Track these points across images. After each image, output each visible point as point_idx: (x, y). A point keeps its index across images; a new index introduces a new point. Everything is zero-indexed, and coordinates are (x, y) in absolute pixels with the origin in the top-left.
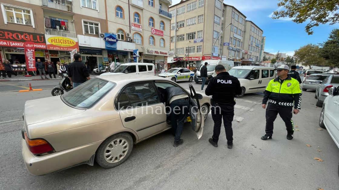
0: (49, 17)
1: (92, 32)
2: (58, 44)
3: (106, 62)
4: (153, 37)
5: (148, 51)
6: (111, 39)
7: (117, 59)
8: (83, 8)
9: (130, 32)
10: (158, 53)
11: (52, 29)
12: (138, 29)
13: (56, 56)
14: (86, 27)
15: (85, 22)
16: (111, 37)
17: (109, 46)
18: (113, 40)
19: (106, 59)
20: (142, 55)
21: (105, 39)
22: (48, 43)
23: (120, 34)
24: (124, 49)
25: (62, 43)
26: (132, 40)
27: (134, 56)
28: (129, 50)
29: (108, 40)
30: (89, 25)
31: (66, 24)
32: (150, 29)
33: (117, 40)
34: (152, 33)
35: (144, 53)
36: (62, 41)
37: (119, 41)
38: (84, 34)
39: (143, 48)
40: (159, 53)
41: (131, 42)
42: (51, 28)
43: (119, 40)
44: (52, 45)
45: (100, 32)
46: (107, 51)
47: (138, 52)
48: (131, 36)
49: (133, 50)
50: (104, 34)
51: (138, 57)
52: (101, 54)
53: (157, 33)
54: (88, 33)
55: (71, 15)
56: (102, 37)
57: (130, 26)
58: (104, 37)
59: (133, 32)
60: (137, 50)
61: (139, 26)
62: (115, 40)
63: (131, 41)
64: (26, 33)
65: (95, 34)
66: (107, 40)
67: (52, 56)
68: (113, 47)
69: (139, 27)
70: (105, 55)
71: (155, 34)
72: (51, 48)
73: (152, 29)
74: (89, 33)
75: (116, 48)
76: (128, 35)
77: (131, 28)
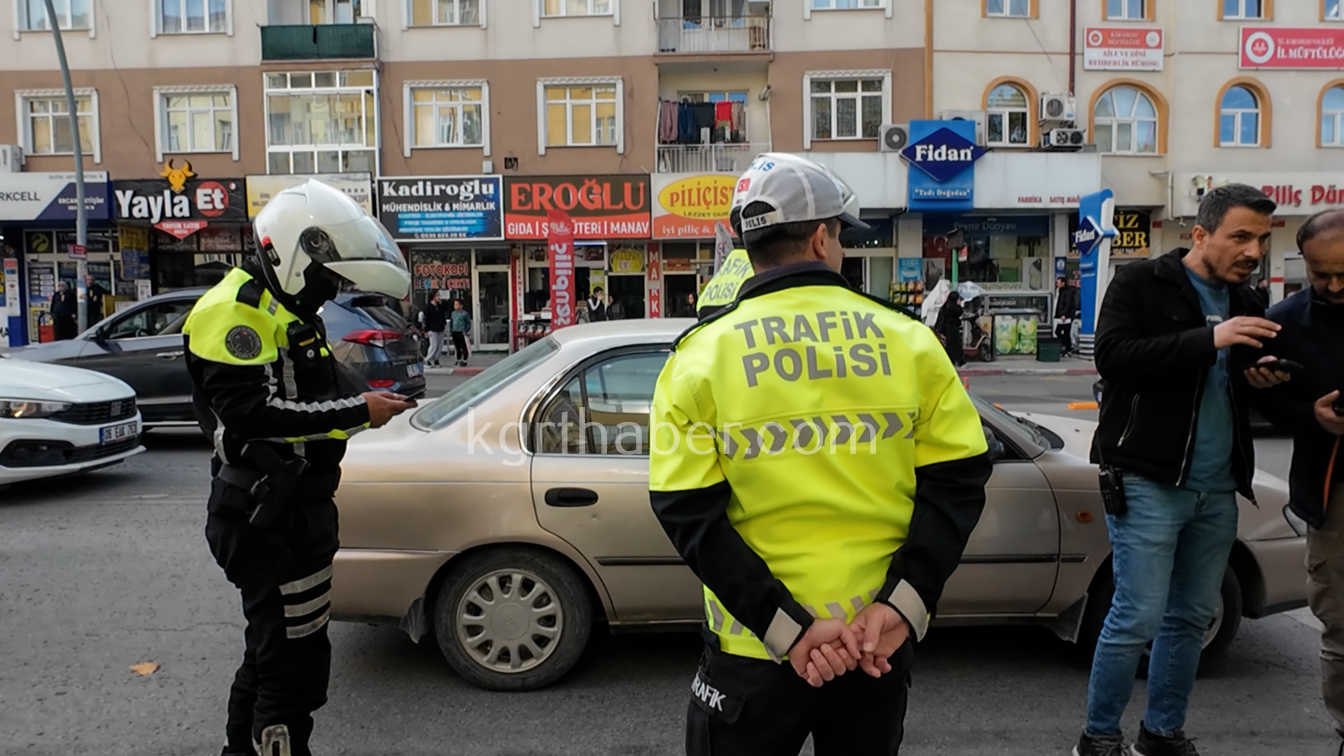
0: (680, 93)
1: (847, 126)
2: (692, 209)
3: (911, 287)
4: (1252, 92)
5: (1200, 192)
6: (944, 148)
7: (961, 265)
8: (817, 17)
9: (1072, 89)
10: (1298, 202)
11: (681, 147)
12: (1130, 59)
13: (687, 265)
14: (821, 106)
15: (821, 85)
16: (946, 136)
17: (930, 190)
18: (953, 156)
19: (912, 264)
20: (1158, 224)
21: (910, 153)
22: (659, 209)
23: (1005, 113)
24: (1021, 200)
25: (707, 203)
26: (1077, 137)
27: (1083, 236)
28: (1052, 200)
29: (925, 157)
30: (834, 96)
31: (735, 110)
32: (1231, 39)
33: (979, 152)
34: (1246, 62)
35: (1167, 214)
36: (710, 197)
37: (988, 156)
38: (807, 145)
39: (1160, 178)
40: (1306, 197)
41: (1073, 149)
42: (678, 141)
43: (991, 149)
44: (670, 219)
45: (887, 121)
46: (919, 224)
47: (1107, 209)
48: (1075, 109)
49: (1074, 200)
50: (905, 127)
51: (1106, 244)
52: (887, 242)
53: (1293, 54)
54: (830, 136)
55: (760, 61)
56: (892, 146)
57: (1072, 54)
58: (908, 145)
59: (1088, 85)
60: (1106, 194)
61: (1138, 40)
62: (966, 154)
63: (1073, 143)
64: (590, 177)
65: (859, 135)
66: (919, 158)
67: (671, 266)
68: (948, 194)
69: (1144, 45)
70: (910, 245)
71: (1274, 62)
72: (669, 233)
73: (1247, 33)
74: (834, 136)
75: (969, 199)
76: (1056, 106)
77: (1078, 59)
